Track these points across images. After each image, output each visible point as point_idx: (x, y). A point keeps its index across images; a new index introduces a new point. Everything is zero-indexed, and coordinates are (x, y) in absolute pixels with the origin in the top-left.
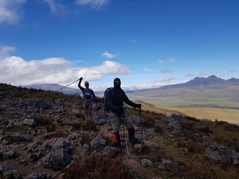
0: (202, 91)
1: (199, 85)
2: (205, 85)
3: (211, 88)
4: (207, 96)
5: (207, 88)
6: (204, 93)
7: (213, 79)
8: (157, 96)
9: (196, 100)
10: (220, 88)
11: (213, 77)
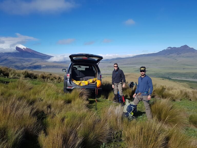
0: (176, 59)
1: (172, 54)
2: (178, 54)
3: (184, 57)
4: (182, 64)
5: (180, 56)
6: (178, 61)
7: (185, 48)
8: (130, 64)
9: (172, 68)
10: (193, 57)
11: (186, 46)
